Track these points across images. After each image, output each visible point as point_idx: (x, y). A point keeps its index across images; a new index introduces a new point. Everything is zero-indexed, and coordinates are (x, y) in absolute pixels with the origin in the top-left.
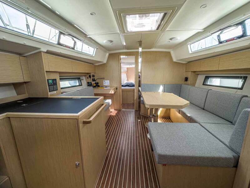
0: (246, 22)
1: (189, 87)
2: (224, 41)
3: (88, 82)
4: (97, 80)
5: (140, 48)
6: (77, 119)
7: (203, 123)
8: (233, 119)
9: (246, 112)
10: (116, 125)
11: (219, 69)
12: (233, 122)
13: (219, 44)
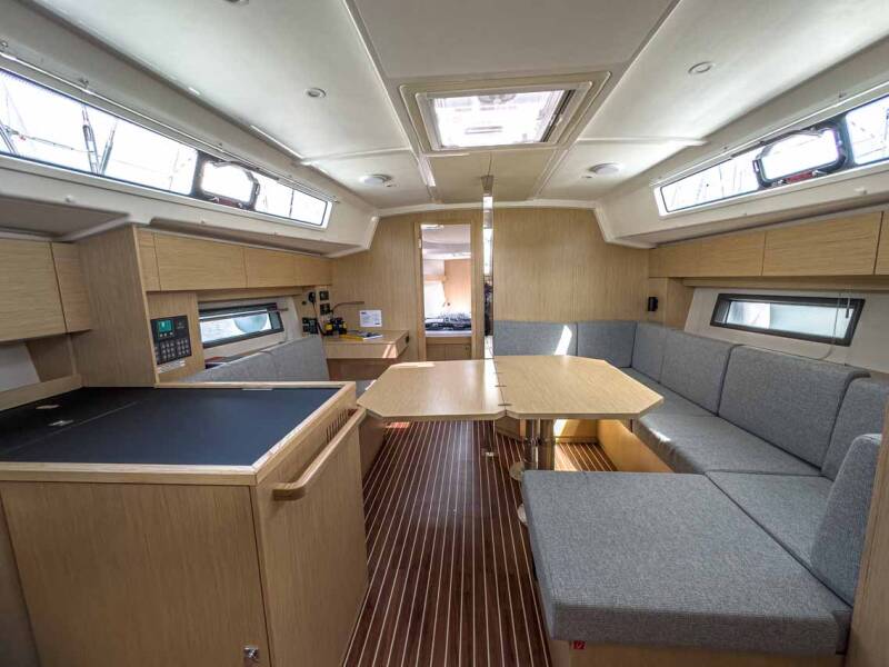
0: (849, 118)
1: (663, 331)
2: (777, 180)
3: (304, 319)
4: (339, 308)
5: (485, 199)
6: (247, 488)
7: (714, 471)
8: (824, 456)
9: (866, 446)
10: (404, 475)
11: (765, 274)
12: (824, 468)
13: (759, 190)
